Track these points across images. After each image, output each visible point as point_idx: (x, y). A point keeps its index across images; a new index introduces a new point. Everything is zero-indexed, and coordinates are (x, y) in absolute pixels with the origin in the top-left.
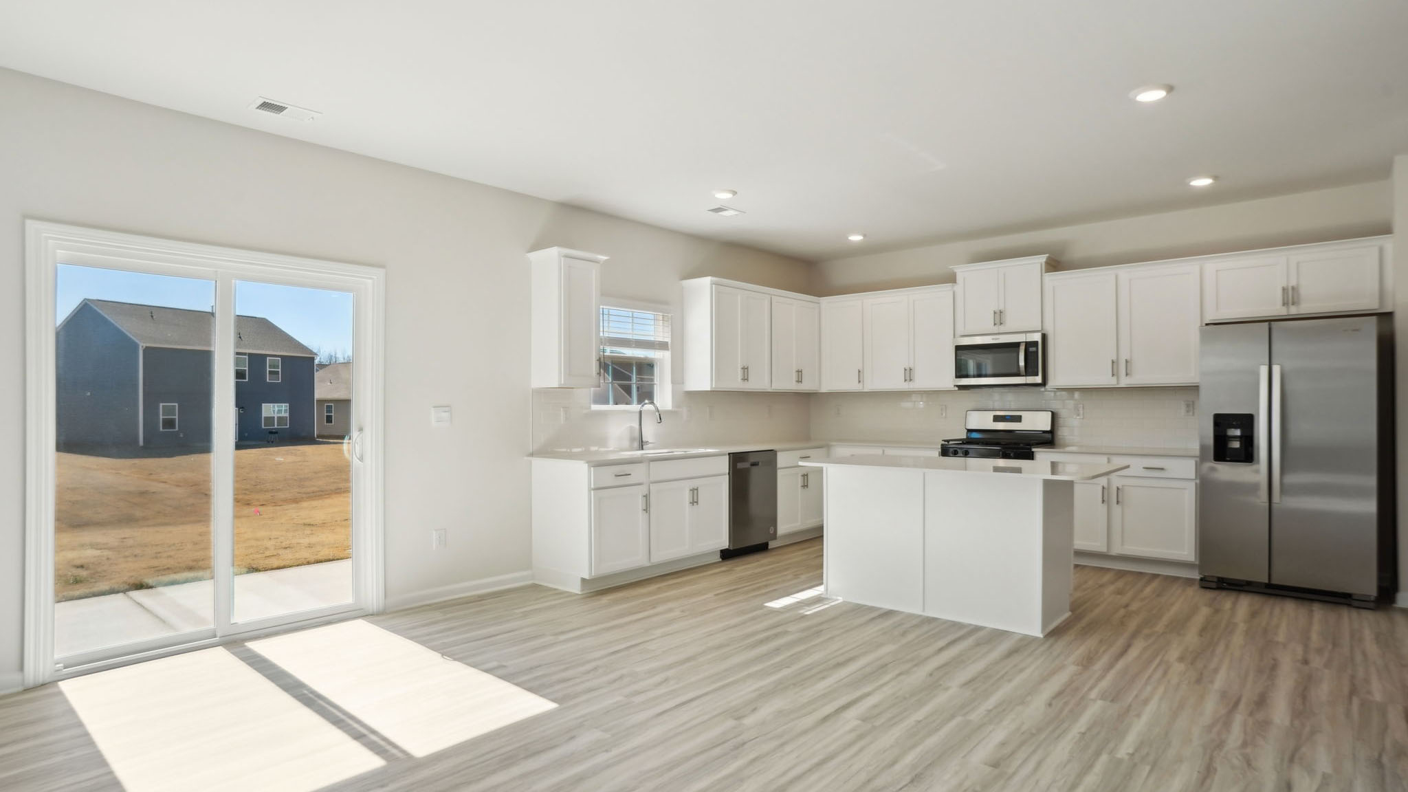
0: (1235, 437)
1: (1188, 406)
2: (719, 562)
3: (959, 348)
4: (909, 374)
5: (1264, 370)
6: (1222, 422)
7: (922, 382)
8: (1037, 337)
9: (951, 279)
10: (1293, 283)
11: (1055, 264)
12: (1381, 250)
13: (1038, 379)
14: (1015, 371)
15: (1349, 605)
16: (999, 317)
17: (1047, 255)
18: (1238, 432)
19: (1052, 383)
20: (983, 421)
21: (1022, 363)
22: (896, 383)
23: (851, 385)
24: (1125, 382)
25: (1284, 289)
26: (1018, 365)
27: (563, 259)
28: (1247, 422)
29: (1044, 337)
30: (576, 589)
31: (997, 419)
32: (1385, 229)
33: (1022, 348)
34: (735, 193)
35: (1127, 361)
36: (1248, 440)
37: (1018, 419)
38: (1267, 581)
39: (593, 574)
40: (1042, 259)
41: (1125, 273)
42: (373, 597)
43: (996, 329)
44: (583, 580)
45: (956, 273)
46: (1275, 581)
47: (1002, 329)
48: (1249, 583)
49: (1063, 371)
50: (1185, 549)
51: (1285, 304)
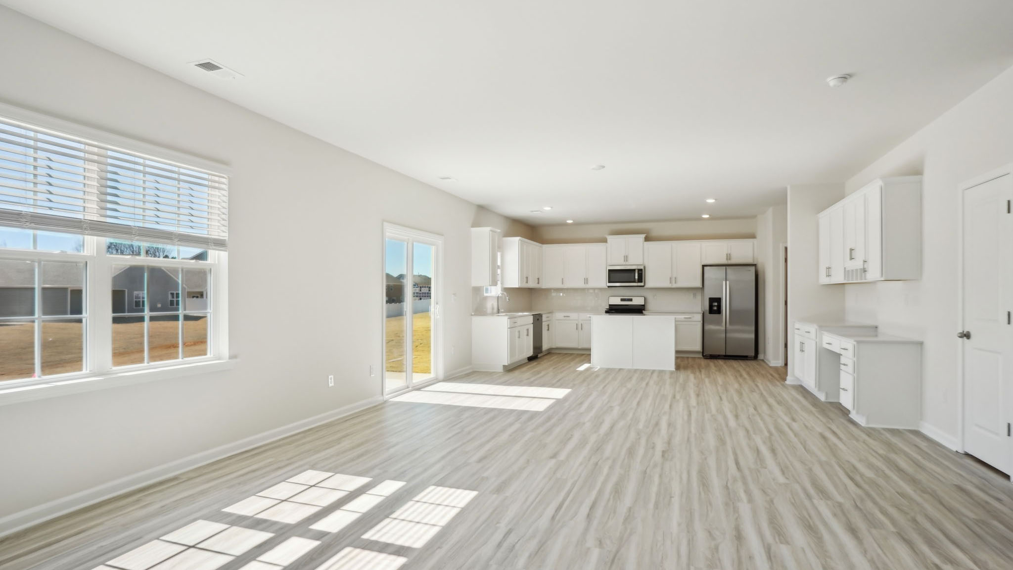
0: (715, 306)
1: (694, 294)
2: (527, 363)
3: (610, 271)
4: (586, 281)
5: (724, 282)
6: (712, 300)
7: (592, 284)
8: (642, 267)
9: (605, 241)
10: (729, 252)
11: (647, 239)
12: (753, 244)
13: (642, 284)
14: (633, 280)
15: (747, 360)
16: (626, 258)
17: (645, 235)
18: (716, 304)
19: (647, 286)
20: (616, 301)
21: (636, 277)
22: (580, 284)
23: (559, 285)
24: (674, 286)
25: (727, 255)
26: (635, 278)
27: (491, 232)
28: (719, 300)
29: (645, 267)
30: (501, 370)
31: (622, 300)
32: (753, 236)
33: (637, 271)
34: (552, 207)
35: (675, 278)
36: (719, 307)
37: (631, 300)
38: (724, 354)
39: (509, 363)
40: (643, 236)
41: (674, 244)
42: (441, 375)
43: (624, 264)
44: (504, 366)
45: (607, 239)
46: (727, 354)
47: (627, 263)
48: (719, 356)
49: (651, 280)
50: (698, 347)
51: (727, 259)
